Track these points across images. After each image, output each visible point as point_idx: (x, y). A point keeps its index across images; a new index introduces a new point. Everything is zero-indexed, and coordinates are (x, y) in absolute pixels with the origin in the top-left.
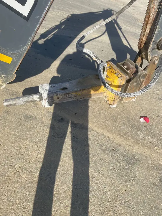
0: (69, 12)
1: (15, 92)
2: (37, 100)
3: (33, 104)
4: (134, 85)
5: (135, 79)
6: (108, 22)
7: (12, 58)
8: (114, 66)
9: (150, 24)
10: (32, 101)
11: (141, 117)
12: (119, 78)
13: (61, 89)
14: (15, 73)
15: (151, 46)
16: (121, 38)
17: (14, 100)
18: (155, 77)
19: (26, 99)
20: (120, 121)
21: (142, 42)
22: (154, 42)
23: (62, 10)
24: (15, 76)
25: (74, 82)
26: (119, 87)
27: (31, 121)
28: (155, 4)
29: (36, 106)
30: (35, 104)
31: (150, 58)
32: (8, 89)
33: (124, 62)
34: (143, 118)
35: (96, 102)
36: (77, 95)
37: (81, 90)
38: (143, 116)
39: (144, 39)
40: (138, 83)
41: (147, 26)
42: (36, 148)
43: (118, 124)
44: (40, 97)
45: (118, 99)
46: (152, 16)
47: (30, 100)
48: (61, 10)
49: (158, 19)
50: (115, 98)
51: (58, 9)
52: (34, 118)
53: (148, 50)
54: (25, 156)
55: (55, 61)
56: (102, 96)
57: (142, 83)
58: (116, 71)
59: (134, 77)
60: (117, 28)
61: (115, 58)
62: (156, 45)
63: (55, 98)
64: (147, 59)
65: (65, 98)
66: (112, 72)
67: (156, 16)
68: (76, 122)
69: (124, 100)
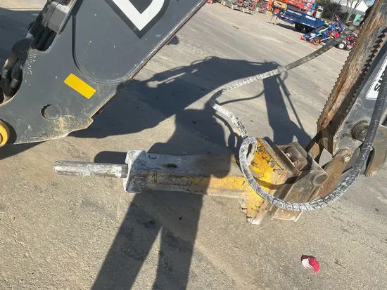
0: (210, 52)
1: (83, 153)
2: (116, 175)
3: (107, 182)
4: (300, 191)
5: (303, 180)
6: (272, 75)
7: (95, 91)
8: (269, 149)
9: (344, 93)
10: (106, 175)
11: (304, 257)
12: (274, 170)
13: (164, 166)
14: (92, 117)
15: (341, 129)
16: (288, 109)
17: (76, 166)
18: (344, 184)
19: (98, 168)
20: (263, 254)
21: (325, 118)
22: (347, 123)
23: (200, 48)
24: (90, 121)
25: (192, 159)
26: (272, 187)
27: (94, 213)
28: (358, 62)
29: (112, 187)
30: (111, 181)
31: (336, 149)
32: (73, 146)
33: (288, 146)
34: (307, 259)
35: (223, 205)
36: (192, 183)
37: (200, 175)
38: (309, 255)
39: (330, 115)
40: (308, 190)
41: (338, 93)
42: (86, 269)
43: (257, 260)
44: (123, 171)
45: (266, 209)
46: (351, 80)
47: (105, 172)
48: (198, 48)
49: (360, 86)
50: (260, 207)
51: (192, 45)
52: (101, 208)
53: (334, 135)
54: (59, 280)
55: (168, 119)
56: (236, 197)
57: (315, 191)
58: (271, 157)
59: (302, 177)
60: (282, 92)
61: (272, 138)
62: (349, 129)
63: (150, 178)
64: (330, 150)
65: (167, 184)
66: (263, 158)
67: (357, 81)
68: (176, 235)
69: (276, 215)
